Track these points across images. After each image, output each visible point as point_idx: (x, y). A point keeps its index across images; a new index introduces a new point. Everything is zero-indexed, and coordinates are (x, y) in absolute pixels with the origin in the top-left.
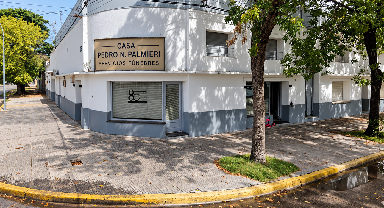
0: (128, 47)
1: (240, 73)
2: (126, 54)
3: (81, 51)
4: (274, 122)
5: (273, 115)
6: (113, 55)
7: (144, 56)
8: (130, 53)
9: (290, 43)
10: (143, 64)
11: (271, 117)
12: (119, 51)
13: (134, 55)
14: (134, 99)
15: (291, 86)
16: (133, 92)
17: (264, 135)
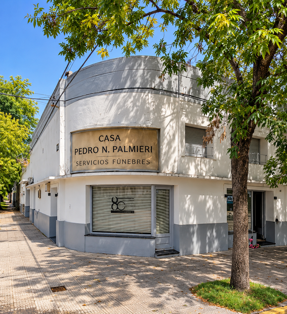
0: (112, 139)
1: (220, 179)
2: (110, 149)
3: (57, 150)
4: (258, 243)
5: (256, 234)
6: (92, 151)
7: (132, 151)
8: (115, 148)
9: (275, 144)
10: (131, 162)
11: (255, 235)
12: (100, 145)
13: (120, 149)
14: (118, 208)
15: (275, 198)
16: (117, 199)
17: (247, 258)
